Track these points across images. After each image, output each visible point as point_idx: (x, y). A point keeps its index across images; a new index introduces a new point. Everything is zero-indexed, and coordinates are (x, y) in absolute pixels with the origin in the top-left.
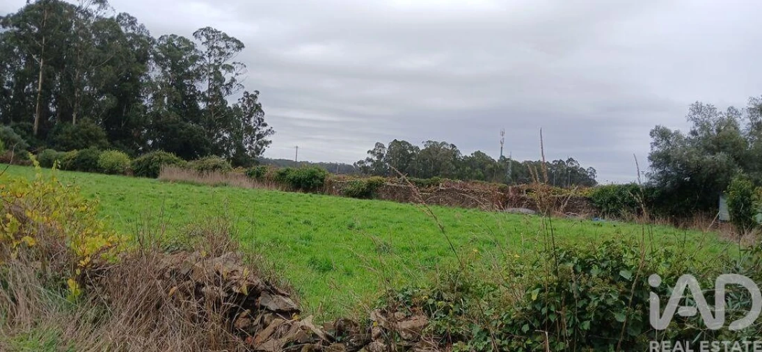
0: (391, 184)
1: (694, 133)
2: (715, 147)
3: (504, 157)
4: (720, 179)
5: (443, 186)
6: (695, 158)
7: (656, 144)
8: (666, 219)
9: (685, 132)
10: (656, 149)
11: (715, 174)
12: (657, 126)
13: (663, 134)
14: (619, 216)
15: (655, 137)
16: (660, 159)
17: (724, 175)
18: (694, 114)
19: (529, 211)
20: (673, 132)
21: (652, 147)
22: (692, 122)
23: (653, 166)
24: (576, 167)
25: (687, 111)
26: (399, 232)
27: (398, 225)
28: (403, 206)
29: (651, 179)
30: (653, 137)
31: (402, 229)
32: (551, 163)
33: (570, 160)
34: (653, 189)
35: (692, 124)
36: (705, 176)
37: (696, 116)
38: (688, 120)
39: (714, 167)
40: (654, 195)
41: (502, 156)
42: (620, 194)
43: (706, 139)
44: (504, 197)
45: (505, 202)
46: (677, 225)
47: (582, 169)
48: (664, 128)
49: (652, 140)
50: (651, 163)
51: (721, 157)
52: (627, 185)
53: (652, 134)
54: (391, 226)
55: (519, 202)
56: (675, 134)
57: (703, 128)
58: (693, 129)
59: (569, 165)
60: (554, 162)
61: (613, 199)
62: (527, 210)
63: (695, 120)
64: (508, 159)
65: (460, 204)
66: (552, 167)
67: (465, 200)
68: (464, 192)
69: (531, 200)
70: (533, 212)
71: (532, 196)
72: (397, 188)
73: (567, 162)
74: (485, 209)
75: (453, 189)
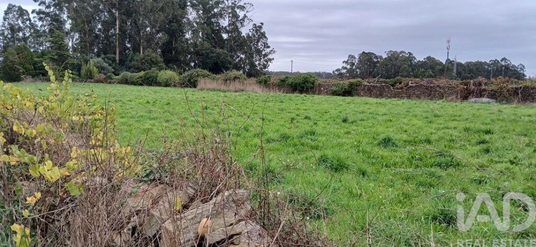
0: (368, 84)
3: (449, 60)
5: (412, 83)
19: (491, 100)
24: (508, 65)
26: (389, 124)
27: (384, 117)
28: (379, 100)
31: (391, 121)
32: (488, 62)
33: (504, 59)
41: (448, 60)
44: (467, 89)
45: (465, 96)
47: (514, 66)
54: (380, 118)
55: (480, 94)
59: (503, 63)
62: (488, 100)
64: (453, 61)
65: (428, 97)
66: (489, 65)
67: (431, 93)
68: (431, 87)
69: (491, 91)
70: (494, 101)
71: (494, 87)
72: (373, 86)
73: (502, 61)
74: (451, 100)
75: (421, 85)
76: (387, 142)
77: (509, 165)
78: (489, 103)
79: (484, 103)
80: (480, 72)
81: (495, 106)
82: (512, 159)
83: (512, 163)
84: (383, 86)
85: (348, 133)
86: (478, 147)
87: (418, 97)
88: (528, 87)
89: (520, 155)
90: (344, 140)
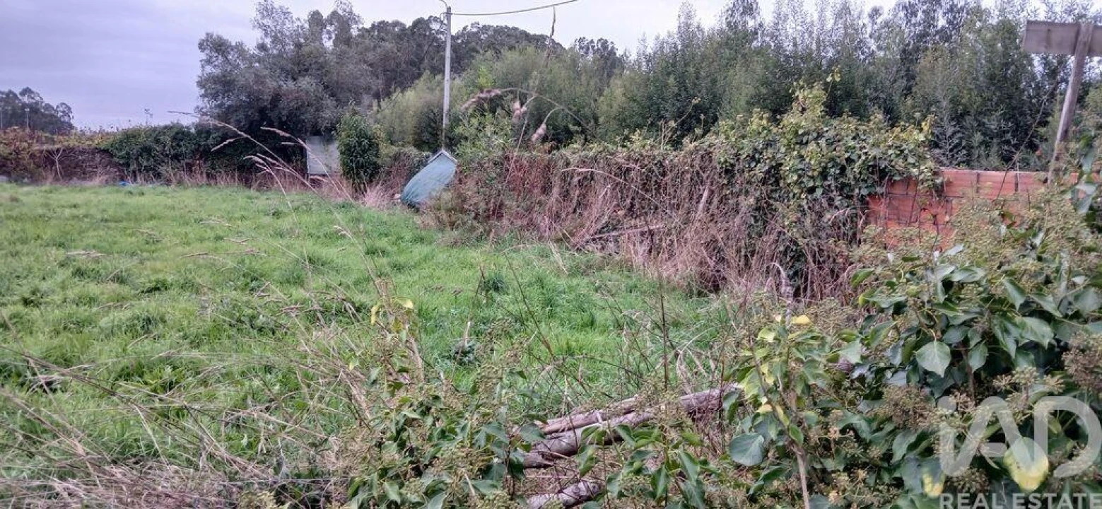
1: (262, 47)
2: (296, 69)
4: (308, 116)
6: (271, 84)
7: (209, 62)
8: (233, 177)
9: (251, 46)
10: (209, 69)
11: (298, 109)
12: (207, 34)
13: (217, 46)
14: (158, 176)
15: (207, 51)
16: (217, 86)
17: (312, 110)
18: (263, 17)
20: (234, 44)
21: (203, 67)
22: (260, 30)
23: (204, 96)
24: (37, 103)
25: (253, 14)
29: (203, 116)
30: (203, 51)
33: (27, 91)
34: (208, 132)
35: (259, 34)
36: (284, 112)
37: (265, 22)
38: (254, 27)
39: (296, 98)
42: (157, 141)
43: (280, 55)
46: (247, 183)
47: (48, 107)
48: (220, 38)
49: (203, 56)
50: (203, 91)
51: (306, 83)
52: (166, 127)
53: (201, 46)
56: (236, 47)
57: (275, 40)
58: (260, 42)
59: (26, 99)
61: (147, 150)
63: (264, 28)
73: (23, 93)
77: (20, 308)
81: (6, 190)
82: (27, 295)
83: (26, 302)
88: (72, 149)
89: (44, 286)
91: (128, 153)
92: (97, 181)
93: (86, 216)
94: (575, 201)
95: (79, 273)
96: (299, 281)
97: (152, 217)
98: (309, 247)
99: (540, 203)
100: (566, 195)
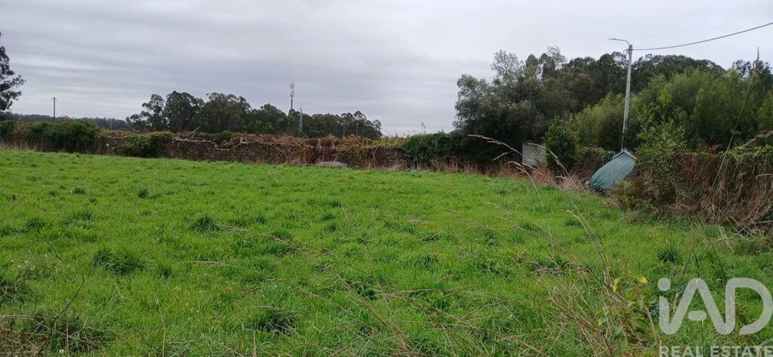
0: (181, 140)
1: (497, 82)
2: (519, 95)
4: (525, 126)
5: (244, 140)
6: (502, 106)
7: (463, 93)
8: (474, 167)
9: (490, 82)
10: (463, 97)
11: (518, 122)
12: (463, 76)
13: (468, 83)
14: (429, 165)
15: (462, 87)
16: (466, 108)
17: (528, 122)
18: (499, 62)
19: (342, 165)
20: (479, 80)
21: (459, 96)
22: (496, 70)
23: (459, 115)
24: (362, 120)
25: (492, 60)
26: (211, 197)
27: (204, 188)
28: (197, 164)
29: (457, 127)
30: (460, 86)
31: (213, 193)
32: (340, 116)
33: (358, 113)
34: (461, 138)
35: (495, 73)
36: (509, 124)
37: (499, 65)
38: (492, 69)
39: (518, 115)
40: (462, 144)
41: (292, 111)
42: (430, 143)
43: (508, 87)
44: (314, 150)
45: (313, 158)
46: (483, 171)
47: (369, 122)
48: (470, 77)
49: (459, 90)
50: (458, 112)
51: (525, 104)
52: (435, 135)
53: (459, 83)
54: (197, 190)
55: (330, 156)
56: (481, 82)
57: (506, 76)
58: (496, 78)
59: (357, 118)
60: (342, 115)
61: (423, 149)
62: (338, 163)
63: (499, 69)
64: (298, 113)
65: (265, 159)
66: (341, 120)
67: (270, 155)
68: (269, 146)
69: (343, 152)
70: (346, 165)
71: (344, 148)
72: (189, 143)
73: (355, 115)
74: (295, 165)
75: (257, 143)
76: (204, 224)
77: (356, 245)
78: (340, 168)
79: (335, 168)
80: (331, 128)
81: (346, 172)
82: (360, 237)
83: (360, 241)
84: (204, 143)
85: (146, 213)
86: (324, 225)
87: (253, 159)
88: (382, 149)
89: (369, 232)
90: (138, 225)
91: (412, 151)
92: (395, 168)
93: (390, 190)
94: (739, 192)
95: (387, 225)
96: (520, 241)
97: (427, 192)
98: (526, 217)
99: (707, 192)
100: (731, 187)
